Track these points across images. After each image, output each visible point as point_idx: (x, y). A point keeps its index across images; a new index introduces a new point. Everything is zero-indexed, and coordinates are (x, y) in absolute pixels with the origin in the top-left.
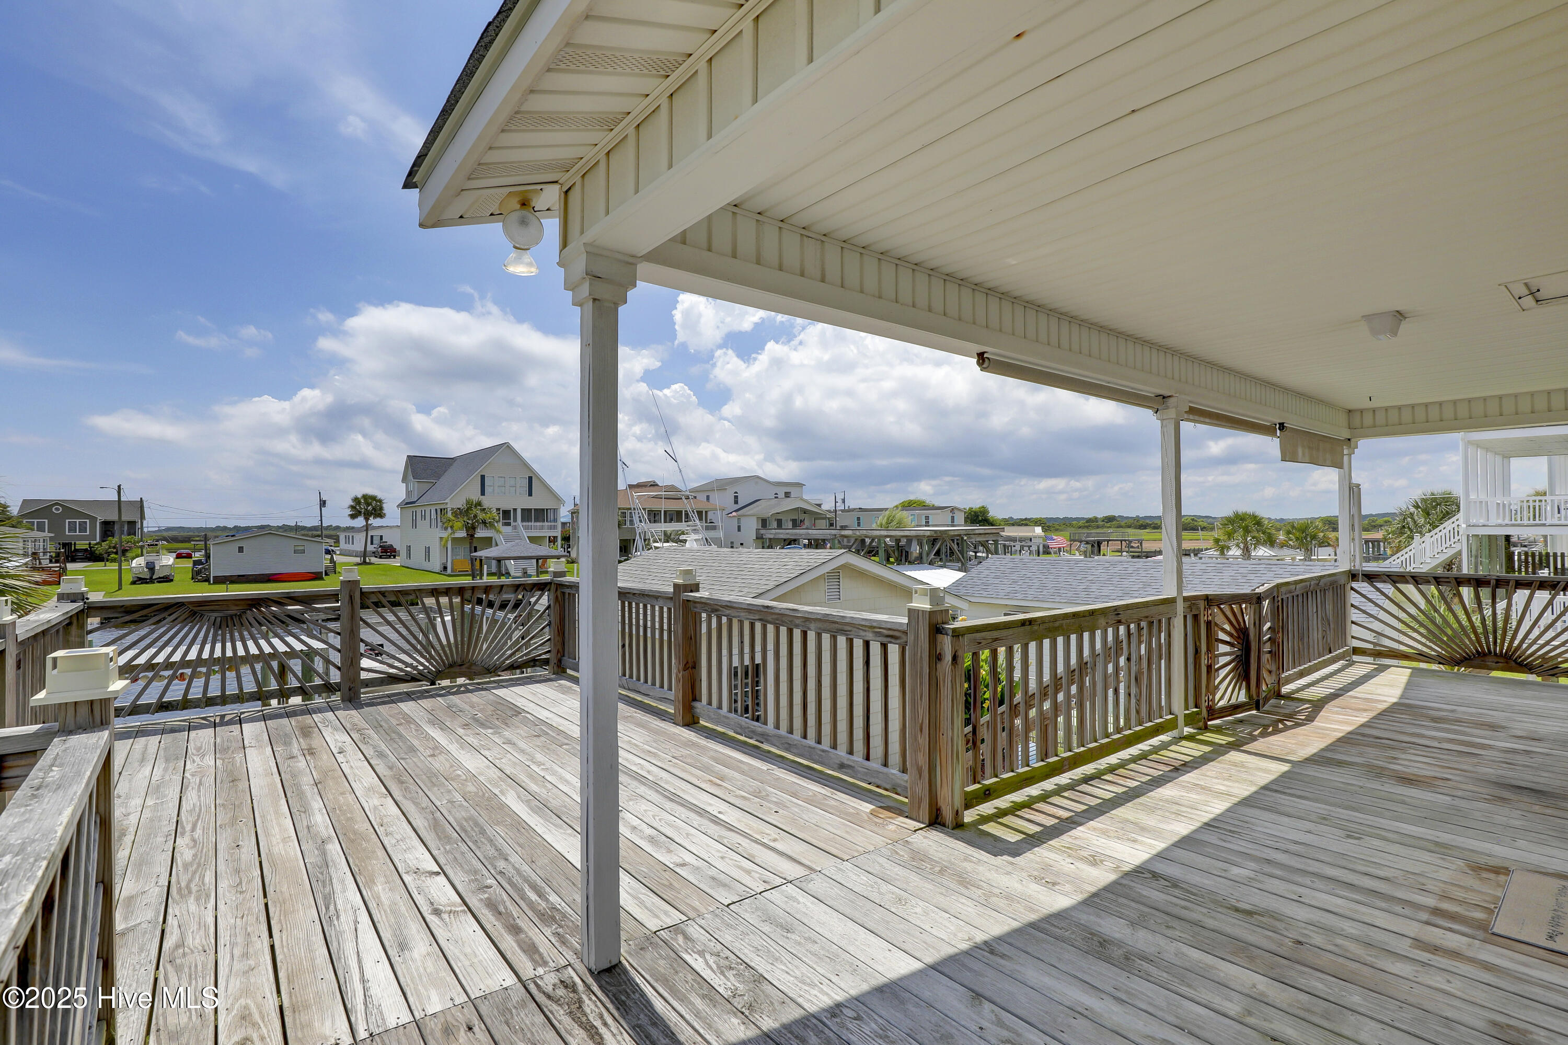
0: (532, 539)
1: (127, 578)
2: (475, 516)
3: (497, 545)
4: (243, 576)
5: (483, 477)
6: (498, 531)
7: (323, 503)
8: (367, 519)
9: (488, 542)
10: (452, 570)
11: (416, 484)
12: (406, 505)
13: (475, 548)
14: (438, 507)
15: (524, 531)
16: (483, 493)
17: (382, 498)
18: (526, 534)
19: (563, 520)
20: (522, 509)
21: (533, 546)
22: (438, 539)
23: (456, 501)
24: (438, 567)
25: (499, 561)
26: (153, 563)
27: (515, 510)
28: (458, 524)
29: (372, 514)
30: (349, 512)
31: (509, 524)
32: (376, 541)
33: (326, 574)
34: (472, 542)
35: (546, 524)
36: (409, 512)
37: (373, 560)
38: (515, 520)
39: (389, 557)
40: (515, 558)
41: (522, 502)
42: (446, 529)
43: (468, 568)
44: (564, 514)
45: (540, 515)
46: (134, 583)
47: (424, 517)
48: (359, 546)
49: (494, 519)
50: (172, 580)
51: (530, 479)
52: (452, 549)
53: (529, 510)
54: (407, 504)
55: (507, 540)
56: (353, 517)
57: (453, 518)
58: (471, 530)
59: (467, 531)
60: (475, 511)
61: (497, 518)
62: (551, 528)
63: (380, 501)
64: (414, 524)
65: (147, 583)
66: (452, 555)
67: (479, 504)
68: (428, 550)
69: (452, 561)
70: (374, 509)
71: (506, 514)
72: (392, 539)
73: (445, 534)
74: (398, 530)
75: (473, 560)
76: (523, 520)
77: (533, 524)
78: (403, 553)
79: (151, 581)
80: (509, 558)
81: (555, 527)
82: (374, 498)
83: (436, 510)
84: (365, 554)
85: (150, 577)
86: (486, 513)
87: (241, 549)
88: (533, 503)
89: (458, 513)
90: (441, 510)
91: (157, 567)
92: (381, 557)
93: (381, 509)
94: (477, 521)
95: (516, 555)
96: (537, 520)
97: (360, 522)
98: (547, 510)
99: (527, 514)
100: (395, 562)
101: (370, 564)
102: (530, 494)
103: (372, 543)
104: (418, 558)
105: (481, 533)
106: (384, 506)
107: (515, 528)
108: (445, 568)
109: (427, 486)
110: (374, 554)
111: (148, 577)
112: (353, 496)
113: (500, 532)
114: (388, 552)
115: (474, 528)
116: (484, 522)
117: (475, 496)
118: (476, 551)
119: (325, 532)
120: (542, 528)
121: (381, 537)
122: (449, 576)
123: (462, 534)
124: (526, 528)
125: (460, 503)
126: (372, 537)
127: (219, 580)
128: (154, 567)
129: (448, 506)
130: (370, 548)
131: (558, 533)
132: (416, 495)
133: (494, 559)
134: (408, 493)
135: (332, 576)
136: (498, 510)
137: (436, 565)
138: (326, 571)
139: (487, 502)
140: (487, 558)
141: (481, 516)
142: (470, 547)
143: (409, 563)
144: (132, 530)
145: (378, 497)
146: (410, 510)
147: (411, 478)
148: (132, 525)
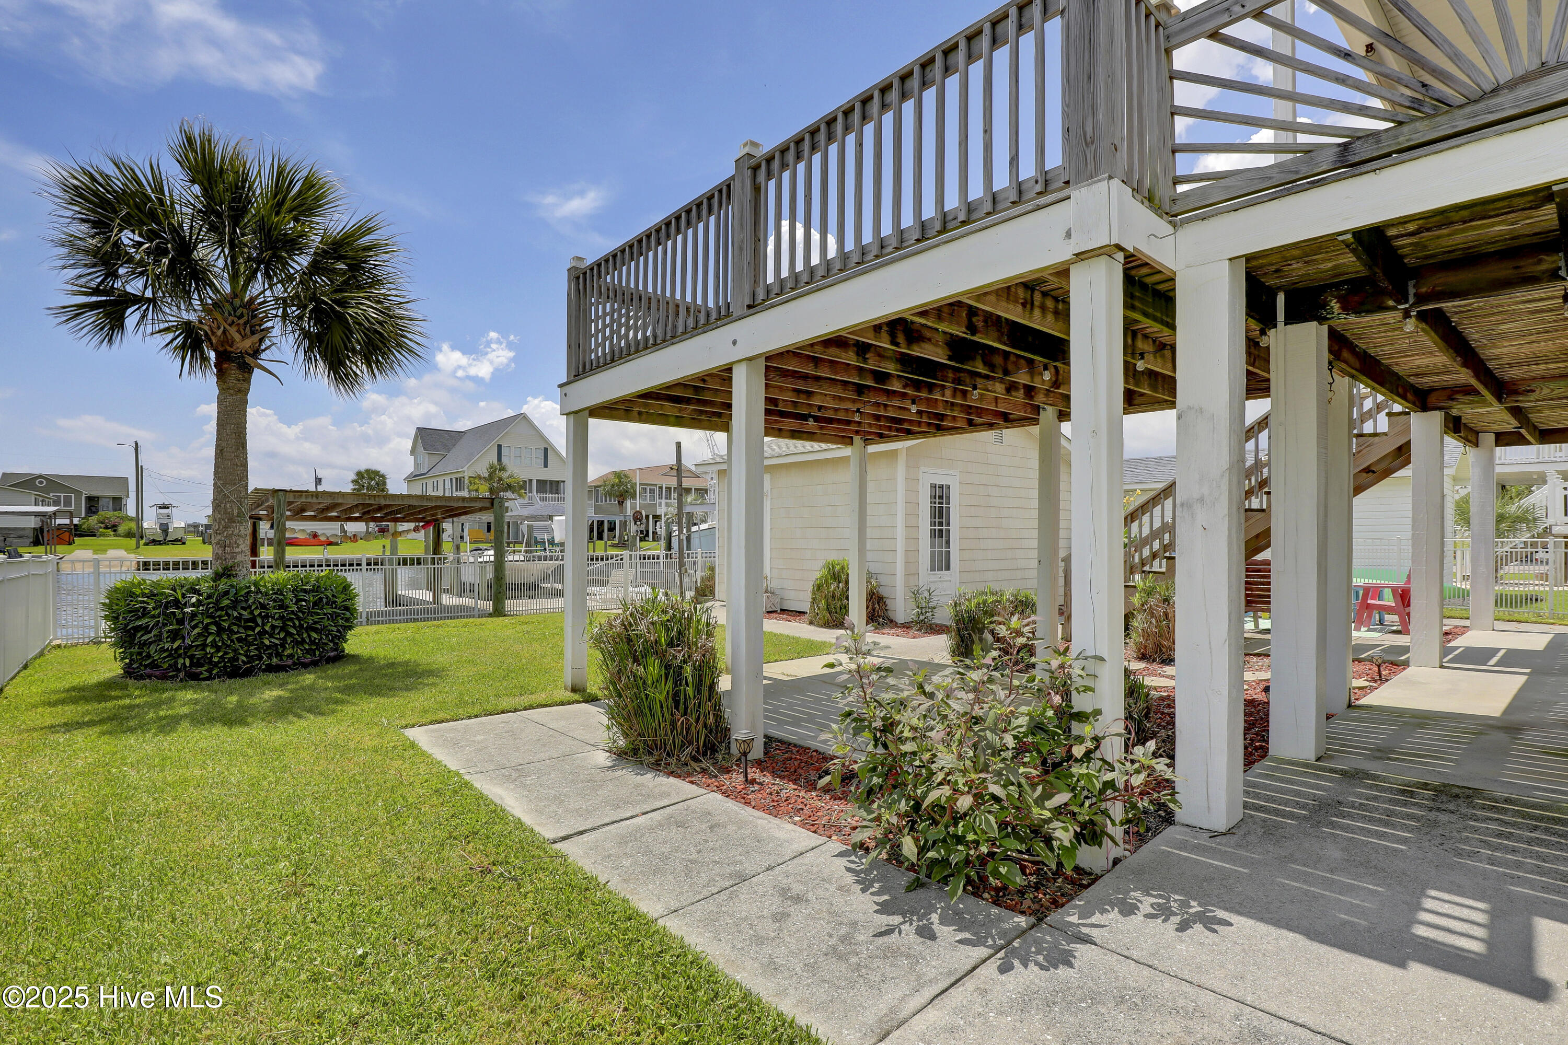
2: (500, 480)
5: (499, 447)
6: (521, 497)
11: (427, 456)
14: (453, 477)
15: (539, 502)
16: (499, 463)
17: (387, 473)
20: (538, 481)
23: (472, 470)
26: (167, 524)
27: (531, 481)
28: (484, 488)
31: (525, 495)
36: (417, 485)
38: (531, 491)
41: (537, 473)
45: (555, 487)
47: (436, 488)
51: (546, 450)
53: (545, 482)
54: (415, 476)
58: (495, 494)
60: (499, 475)
63: (383, 476)
65: (160, 544)
67: (504, 468)
70: (377, 484)
76: (538, 492)
77: (548, 495)
79: (165, 542)
82: (377, 473)
83: (451, 479)
86: (511, 478)
88: (549, 474)
90: (457, 478)
93: (384, 481)
94: (502, 485)
96: (551, 492)
98: (562, 482)
99: (543, 486)
102: (546, 466)
106: (388, 481)
107: (530, 498)
109: (440, 457)
111: (162, 539)
112: (356, 471)
115: (498, 493)
116: (509, 486)
120: (557, 500)
124: (541, 500)
125: (480, 472)
128: (168, 529)
129: (464, 475)
132: (426, 466)
134: (417, 465)
141: (506, 480)
144: (118, 507)
145: (382, 472)
146: (420, 483)
147: (420, 448)
148: (118, 503)
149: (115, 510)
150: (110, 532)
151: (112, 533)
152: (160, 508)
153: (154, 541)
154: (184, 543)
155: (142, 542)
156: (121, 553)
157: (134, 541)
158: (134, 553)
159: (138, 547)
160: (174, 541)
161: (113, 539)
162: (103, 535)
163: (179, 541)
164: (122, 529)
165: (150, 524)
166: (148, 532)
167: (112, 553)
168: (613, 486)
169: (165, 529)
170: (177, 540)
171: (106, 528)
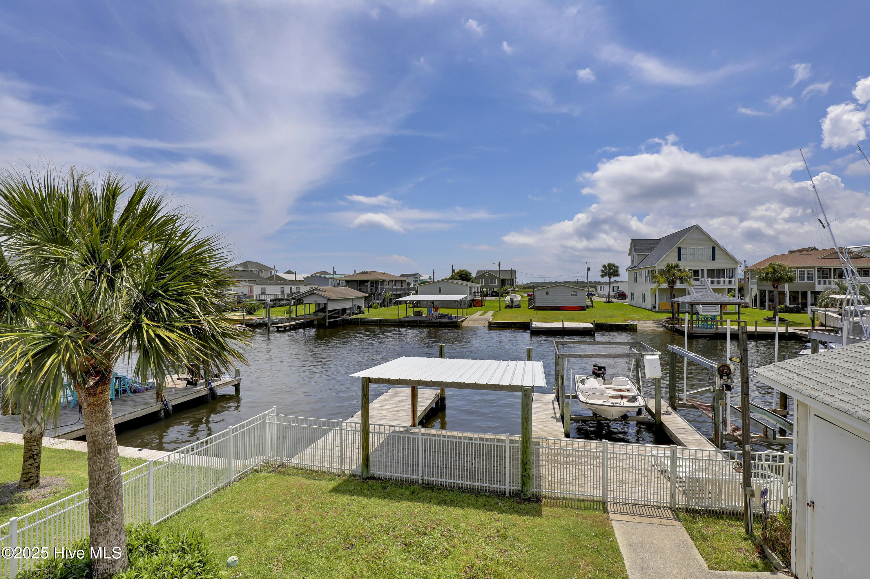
0: (715, 290)
1: (503, 305)
2: (674, 274)
3: (689, 294)
4: (548, 307)
5: (679, 249)
6: (690, 285)
7: (588, 269)
8: (610, 277)
9: (683, 292)
10: (659, 309)
11: (637, 256)
12: (630, 269)
13: (674, 295)
14: (650, 269)
15: (710, 284)
16: (679, 259)
17: (618, 265)
18: (710, 286)
19: (739, 277)
20: (708, 270)
21: (718, 295)
22: (650, 289)
23: (660, 265)
24: (650, 307)
25: (692, 305)
26: (513, 299)
27: (702, 270)
28: (663, 280)
29: (612, 274)
30: (601, 273)
31: (698, 280)
32: (616, 289)
33: (587, 307)
34: (672, 292)
35: (725, 279)
36: (633, 273)
37: (614, 300)
38: (702, 277)
39: (623, 299)
40: (703, 304)
41: (708, 264)
42: (654, 283)
43: (669, 307)
44: (740, 273)
45: (722, 273)
46: (506, 308)
47: (641, 276)
48: (606, 293)
49: (687, 276)
50: (520, 307)
51: (714, 248)
52: (659, 295)
53: (713, 270)
54: (632, 268)
55: (697, 290)
56: (603, 276)
57: (659, 276)
58: (671, 283)
59: (669, 283)
60: (675, 271)
61: (690, 276)
62: (729, 282)
63: (617, 267)
64: (636, 280)
66: (659, 300)
67: (677, 266)
68: (644, 296)
69: (659, 303)
70: (614, 272)
71: (696, 273)
72: (624, 288)
73: (654, 286)
74: (627, 283)
75: (672, 304)
76: (708, 277)
77: (716, 279)
78: (629, 296)
80: (699, 303)
81: (733, 282)
82: (613, 265)
83: (649, 271)
84: (609, 297)
85: (512, 306)
86: (682, 272)
87: (547, 293)
88: (716, 265)
89: (662, 272)
90: (652, 271)
91: (514, 301)
92: (618, 299)
93: (617, 271)
94: (675, 278)
95: (705, 301)
96: (719, 277)
97: (606, 279)
98: (727, 269)
99: (711, 273)
100: (625, 302)
101: (611, 302)
102: (714, 259)
103: (613, 291)
104: (638, 300)
105: (678, 286)
106: (619, 269)
107: (702, 282)
108: (654, 307)
109: (643, 257)
110: (614, 297)
112: (603, 264)
113: (692, 285)
114: (622, 296)
115: (674, 282)
116: (681, 279)
117: (674, 260)
118: (674, 298)
119: (589, 285)
120: (723, 282)
121: (618, 287)
122: (657, 312)
123: (665, 286)
124: (710, 282)
125: (663, 267)
126: (613, 287)
127: (538, 308)
129: (656, 268)
130: (612, 293)
131: (736, 286)
132: (637, 263)
133: (688, 303)
134: (632, 261)
135: (591, 308)
136: (690, 270)
137: (648, 304)
138: (587, 306)
139: (682, 265)
140: (682, 302)
141: (678, 274)
142: (671, 295)
143: (632, 303)
145: (616, 265)
146: (633, 272)
147: (633, 252)
159: (500, 310)
163: (518, 306)
168: (767, 274)
169: (512, 302)
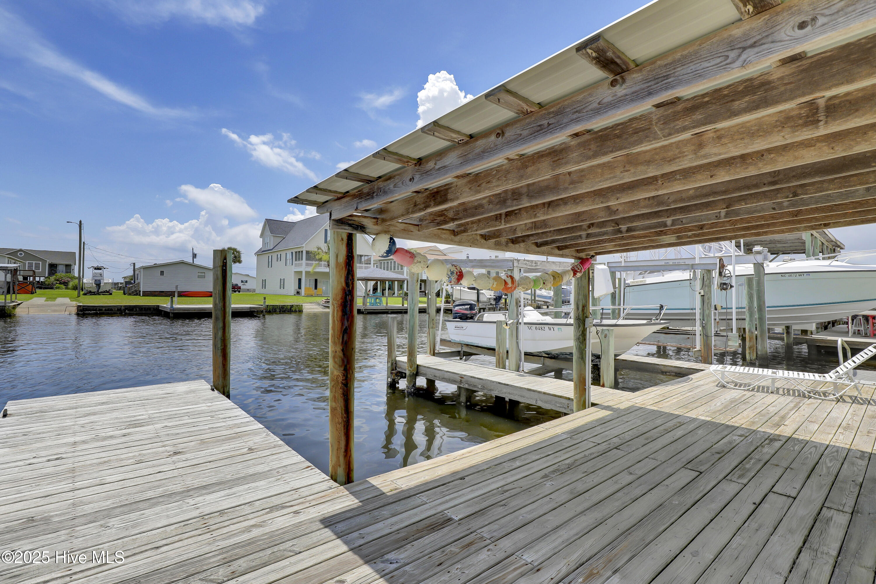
4: (163, 292)
5: (326, 231)
11: (272, 237)
12: (260, 253)
14: (294, 251)
17: (241, 250)
21: (385, 272)
26: (100, 280)
36: (265, 258)
46: (85, 294)
47: (280, 259)
54: (264, 251)
63: (239, 252)
64: (270, 265)
65: (96, 294)
68: (282, 281)
73: (299, 269)
79: (98, 293)
83: (292, 253)
85: (98, 291)
87: (162, 273)
90: (296, 252)
91: (102, 284)
109: (279, 240)
111: (96, 290)
125: (312, 247)
127: (147, 294)
128: (100, 284)
132: (272, 244)
134: (264, 243)
137: (290, 290)
144: (69, 271)
145: (238, 250)
146: (266, 256)
147: (268, 232)
148: (68, 267)
149: (67, 272)
150: (63, 286)
151: (64, 287)
152: (95, 269)
153: (90, 292)
154: (111, 294)
155: (82, 293)
156: (67, 300)
157: (76, 292)
158: (76, 300)
159: (79, 296)
160: (104, 292)
161: (64, 291)
162: (58, 288)
163: (108, 292)
164: (71, 284)
165: (88, 280)
166: (86, 286)
167: (60, 300)
169: (98, 285)
170: (106, 292)
171: (60, 283)
